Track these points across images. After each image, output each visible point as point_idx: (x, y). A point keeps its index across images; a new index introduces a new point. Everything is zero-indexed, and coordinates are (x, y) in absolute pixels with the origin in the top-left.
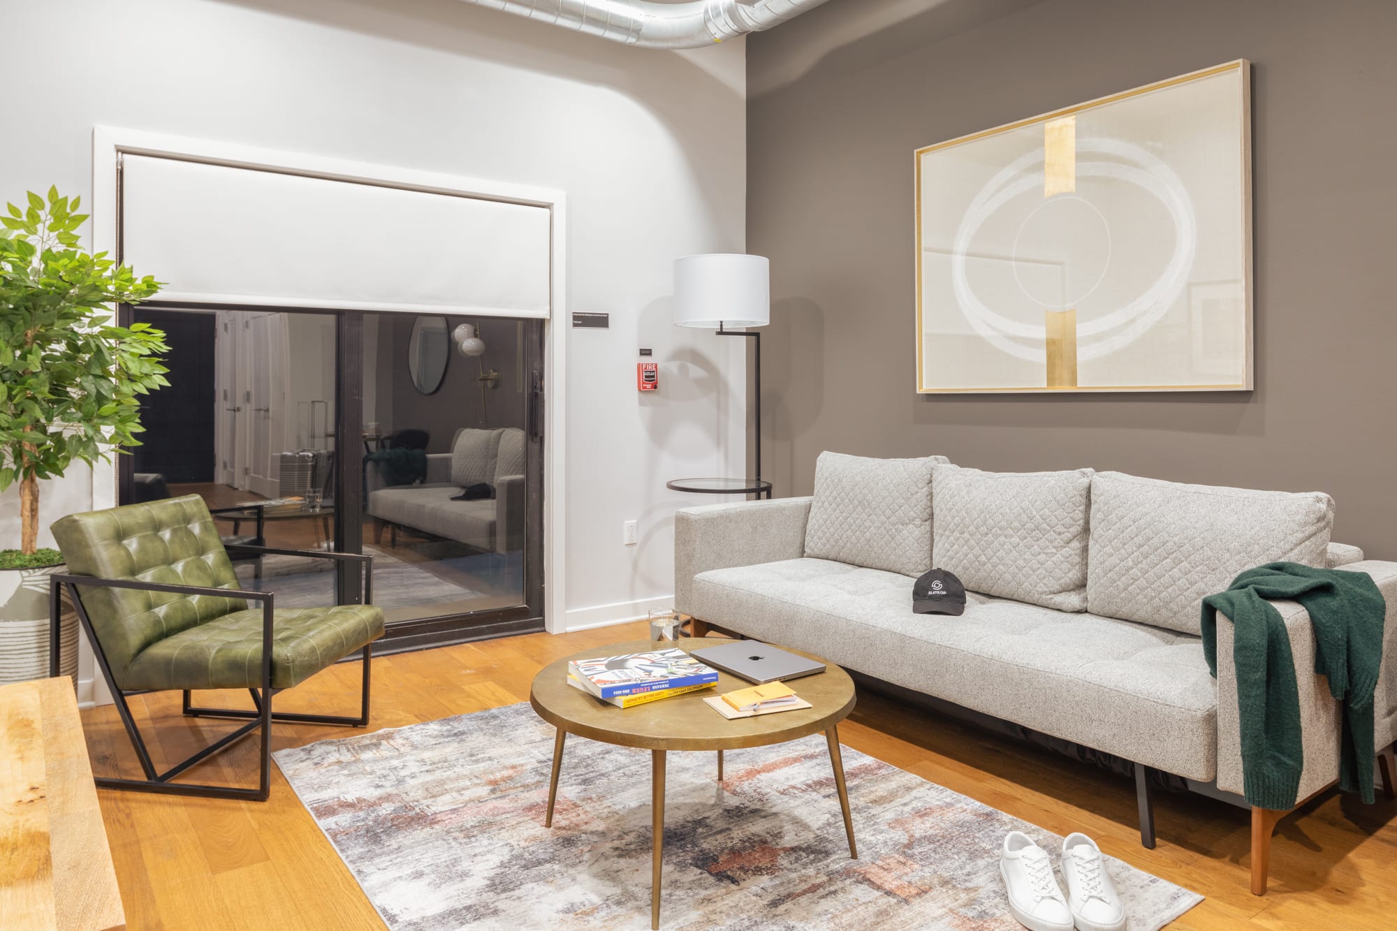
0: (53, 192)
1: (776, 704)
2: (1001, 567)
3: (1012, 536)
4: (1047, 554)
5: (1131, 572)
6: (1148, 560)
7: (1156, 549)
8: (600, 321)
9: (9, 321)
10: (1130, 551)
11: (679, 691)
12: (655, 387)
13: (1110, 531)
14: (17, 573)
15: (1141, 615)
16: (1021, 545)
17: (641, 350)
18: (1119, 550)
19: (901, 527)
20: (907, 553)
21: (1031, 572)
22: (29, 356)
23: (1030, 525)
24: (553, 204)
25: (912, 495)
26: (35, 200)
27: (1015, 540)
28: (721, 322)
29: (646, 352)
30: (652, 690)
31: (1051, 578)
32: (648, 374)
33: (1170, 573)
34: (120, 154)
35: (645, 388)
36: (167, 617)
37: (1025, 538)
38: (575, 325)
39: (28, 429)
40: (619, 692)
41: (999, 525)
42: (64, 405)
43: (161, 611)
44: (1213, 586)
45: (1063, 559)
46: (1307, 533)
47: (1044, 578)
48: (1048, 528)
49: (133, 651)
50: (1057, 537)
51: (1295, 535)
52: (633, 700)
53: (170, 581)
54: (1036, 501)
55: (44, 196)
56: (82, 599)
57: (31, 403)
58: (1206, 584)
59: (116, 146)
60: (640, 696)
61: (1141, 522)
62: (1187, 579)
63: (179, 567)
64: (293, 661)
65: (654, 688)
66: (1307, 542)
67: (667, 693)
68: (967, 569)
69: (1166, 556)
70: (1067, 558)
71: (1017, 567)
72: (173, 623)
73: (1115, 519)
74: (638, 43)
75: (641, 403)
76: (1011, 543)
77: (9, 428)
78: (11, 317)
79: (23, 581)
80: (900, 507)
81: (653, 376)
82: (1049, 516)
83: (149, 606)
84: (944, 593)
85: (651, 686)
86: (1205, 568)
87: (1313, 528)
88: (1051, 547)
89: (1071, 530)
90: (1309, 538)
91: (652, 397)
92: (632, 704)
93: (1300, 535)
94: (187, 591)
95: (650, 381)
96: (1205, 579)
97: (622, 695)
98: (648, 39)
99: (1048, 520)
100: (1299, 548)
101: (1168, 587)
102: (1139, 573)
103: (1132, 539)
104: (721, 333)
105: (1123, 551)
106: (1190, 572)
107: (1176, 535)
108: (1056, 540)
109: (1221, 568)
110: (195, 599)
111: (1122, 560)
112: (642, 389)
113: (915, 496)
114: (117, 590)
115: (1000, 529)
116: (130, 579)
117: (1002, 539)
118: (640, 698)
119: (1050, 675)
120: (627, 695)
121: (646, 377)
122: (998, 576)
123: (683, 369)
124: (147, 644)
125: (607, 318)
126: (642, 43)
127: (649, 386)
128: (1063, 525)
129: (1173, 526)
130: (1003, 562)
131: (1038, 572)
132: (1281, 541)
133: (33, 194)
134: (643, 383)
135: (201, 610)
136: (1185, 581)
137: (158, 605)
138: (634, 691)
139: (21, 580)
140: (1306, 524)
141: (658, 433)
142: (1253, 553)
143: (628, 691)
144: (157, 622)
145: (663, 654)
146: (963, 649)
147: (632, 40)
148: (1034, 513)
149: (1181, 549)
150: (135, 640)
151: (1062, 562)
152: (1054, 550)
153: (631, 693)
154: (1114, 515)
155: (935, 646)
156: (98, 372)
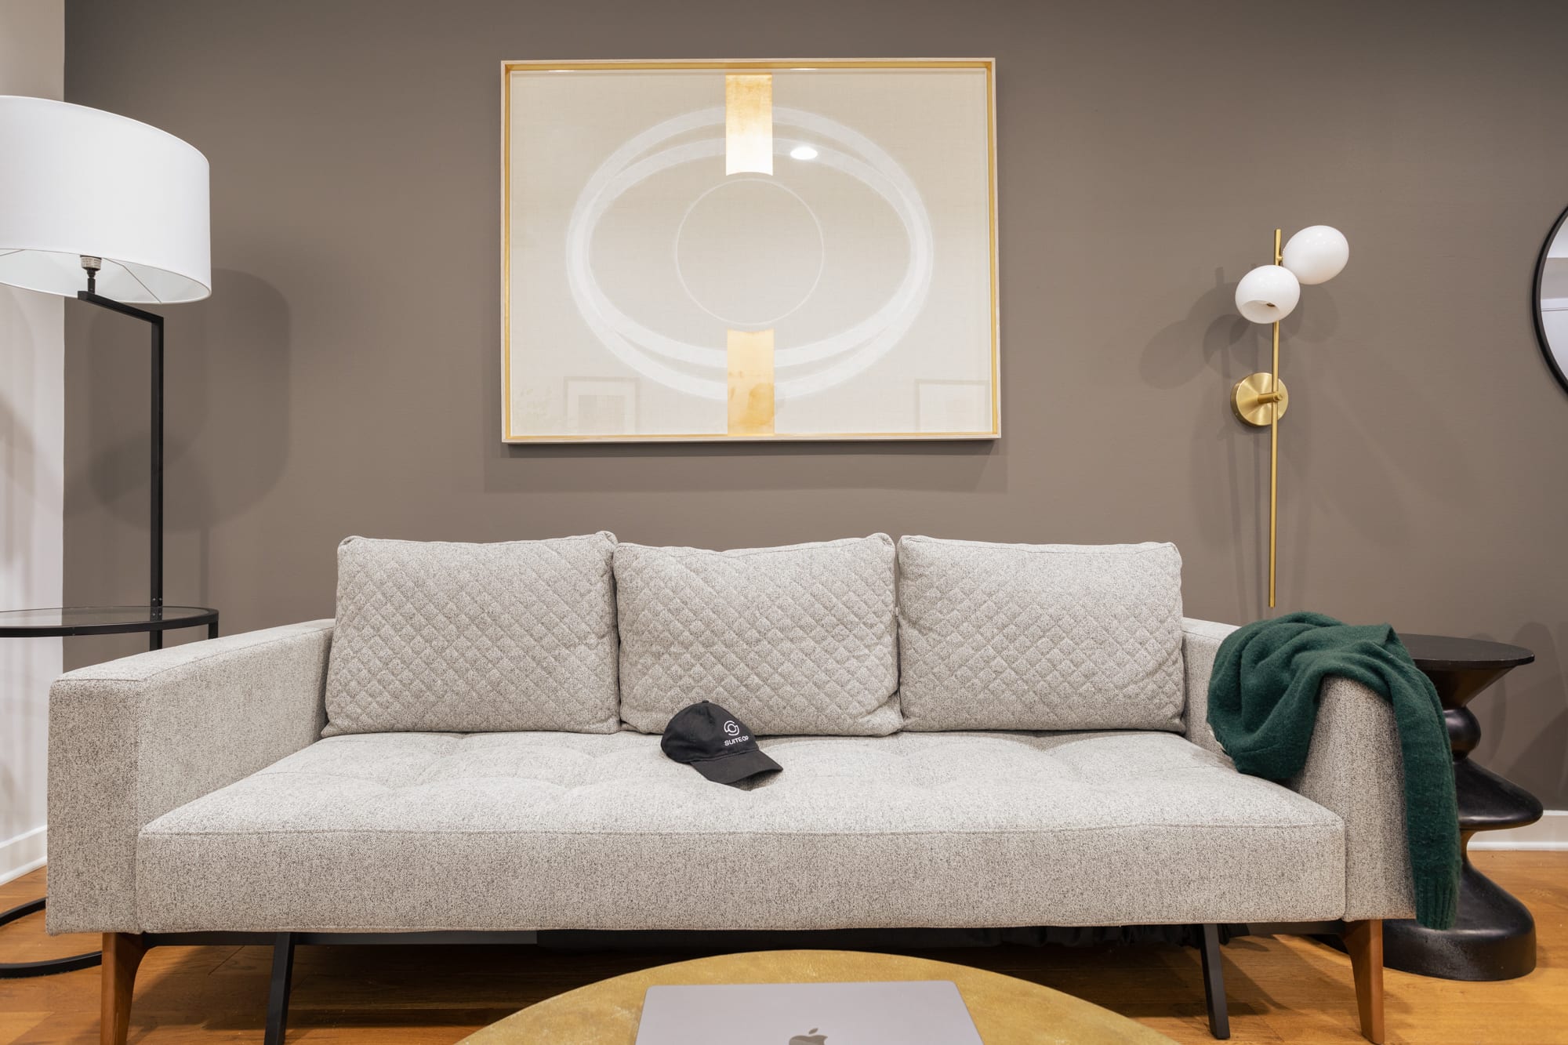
2: (789, 688)
5: (993, 663)
6: (1017, 644)
7: (1027, 628)
10: (989, 635)
13: (955, 612)
15: (1008, 719)
16: (818, 650)
18: (972, 636)
19: (563, 651)
20: (579, 694)
21: (839, 688)
23: (828, 619)
25: (582, 595)
27: (808, 644)
31: (867, 692)
33: (1048, 656)
37: (824, 639)
41: (779, 625)
44: (1103, 664)
50: (867, 631)
54: (834, 582)
58: (1095, 663)
61: (1001, 594)
62: (1072, 661)
69: (1041, 634)
70: (882, 658)
71: (815, 684)
73: (960, 595)
76: (802, 650)
80: (561, 618)
82: (856, 602)
86: (1092, 642)
96: (1093, 657)
99: (854, 608)
101: (1046, 675)
102: (1004, 663)
103: (991, 618)
105: (979, 637)
106: (1074, 650)
107: (1051, 606)
108: (867, 635)
109: (1111, 640)
111: (977, 650)
115: (782, 630)
119: (1112, 832)
129: (1044, 595)
131: (849, 687)
136: (1068, 662)
142: (1142, 616)
146: (939, 829)
148: (835, 600)
149: (1060, 623)
154: (957, 590)
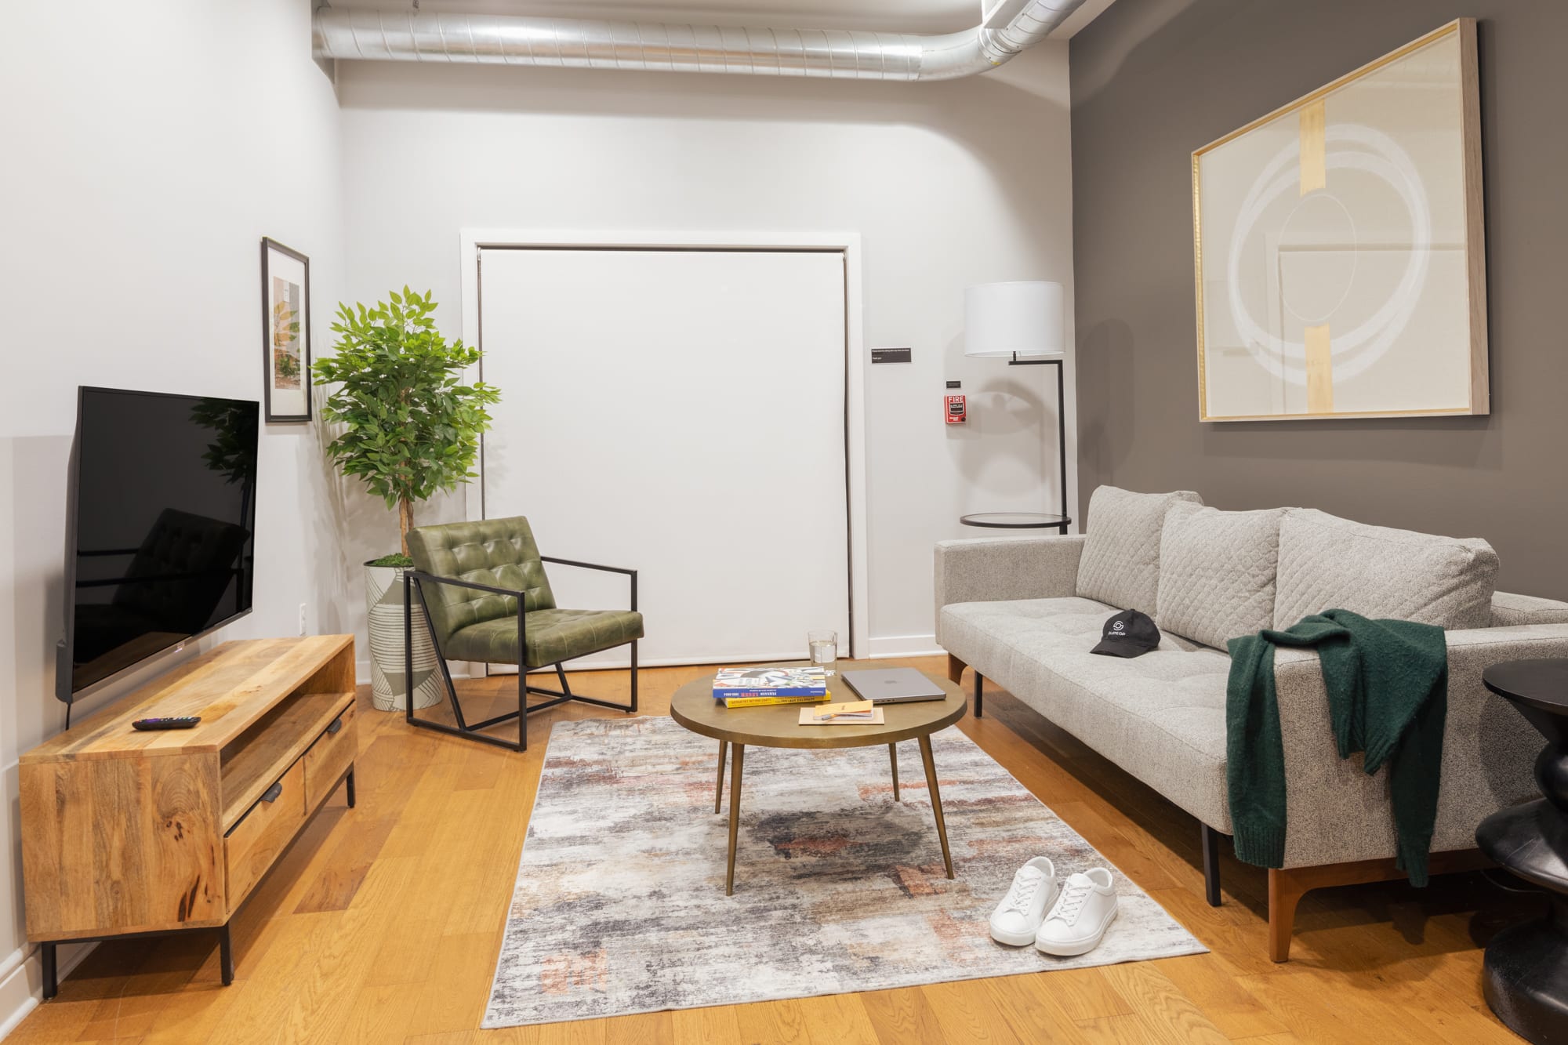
0: (406, 290)
1: (851, 718)
2: (1201, 610)
3: (1211, 578)
4: (1240, 597)
6: (1308, 610)
8: (902, 356)
9: (385, 386)
10: (1295, 598)
11: (788, 700)
12: (963, 419)
14: (392, 569)
16: (1218, 587)
17: (948, 382)
19: (1142, 567)
21: (1225, 617)
22: (399, 411)
23: (1227, 566)
24: (847, 247)
26: (395, 296)
27: (1214, 582)
28: (1014, 352)
29: (954, 385)
30: (760, 696)
32: (955, 406)
34: (479, 248)
35: (952, 420)
36: (479, 609)
37: (1223, 580)
38: (874, 362)
39: (403, 465)
40: (729, 694)
41: (1202, 566)
42: (427, 446)
43: (476, 604)
45: (1255, 604)
46: (1444, 588)
47: (1236, 624)
48: (1243, 570)
49: (450, 631)
50: (1251, 579)
51: (1430, 588)
52: (738, 702)
53: (488, 584)
54: (1234, 540)
55: (401, 294)
56: (422, 589)
57: (402, 445)
59: (476, 243)
60: (747, 700)
63: (498, 572)
64: (539, 646)
65: (761, 694)
66: (1445, 597)
67: (774, 701)
68: (1175, 612)
70: (1260, 603)
71: (1214, 611)
72: (484, 613)
74: (921, 79)
75: (949, 436)
76: (1210, 586)
77: (389, 464)
78: (386, 383)
79: (397, 575)
81: (961, 409)
82: (1245, 557)
83: (468, 599)
84: (1123, 634)
85: (759, 693)
87: (1456, 581)
88: (1244, 590)
89: (1265, 572)
90: (1449, 591)
91: (960, 430)
92: (737, 705)
93: (1436, 589)
94: (500, 592)
95: (957, 413)
97: (732, 697)
98: (930, 72)
99: (1243, 561)
100: (1434, 603)
104: (1014, 362)
105: (1290, 599)
108: (1249, 582)
110: (506, 598)
112: (950, 422)
113: (1155, 534)
114: (443, 585)
115: (1203, 570)
116: (454, 577)
117: (1203, 580)
118: (745, 701)
120: (736, 697)
121: (952, 409)
122: (1198, 621)
123: (999, 401)
124: (461, 626)
125: (910, 352)
126: (925, 78)
127: (956, 419)
128: (1257, 567)
130: (1203, 606)
131: (1231, 618)
132: (1415, 595)
133: (394, 294)
134: (949, 416)
135: (510, 606)
137: (473, 599)
138: (743, 694)
139: (395, 574)
140: (1445, 576)
141: (970, 468)
143: (737, 694)
144: (471, 612)
145: (803, 670)
147: (914, 77)
148: (1232, 553)
150: (452, 623)
151: (1255, 608)
152: (1247, 594)
153: (740, 696)
155: (1068, 683)
156: (446, 421)
